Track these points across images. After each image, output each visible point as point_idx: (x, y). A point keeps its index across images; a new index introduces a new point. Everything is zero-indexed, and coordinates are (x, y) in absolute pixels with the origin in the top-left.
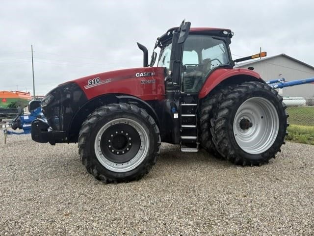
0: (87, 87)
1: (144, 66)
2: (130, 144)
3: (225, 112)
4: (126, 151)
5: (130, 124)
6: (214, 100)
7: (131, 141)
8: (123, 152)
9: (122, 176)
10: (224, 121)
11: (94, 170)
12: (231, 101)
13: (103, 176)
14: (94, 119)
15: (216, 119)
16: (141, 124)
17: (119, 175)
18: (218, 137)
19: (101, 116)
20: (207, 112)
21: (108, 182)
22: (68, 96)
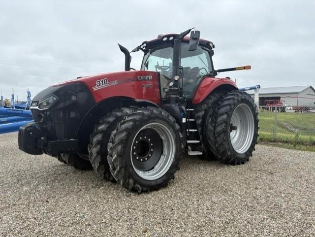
0: (95, 89)
1: (126, 70)
2: (152, 150)
3: (225, 116)
4: (149, 158)
5: (154, 129)
6: (206, 106)
7: (152, 147)
8: (146, 159)
9: (155, 183)
10: (224, 125)
11: (130, 181)
12: (228, 107)
13: (139, 186)
14: (131, 123)
15: (215, 123)
16: (169, 129)
17: (152, 183)
18: (218, 139)
19: (137, 121)
20: (201, 116)
21: (143, 192)
22: (74, 98)
